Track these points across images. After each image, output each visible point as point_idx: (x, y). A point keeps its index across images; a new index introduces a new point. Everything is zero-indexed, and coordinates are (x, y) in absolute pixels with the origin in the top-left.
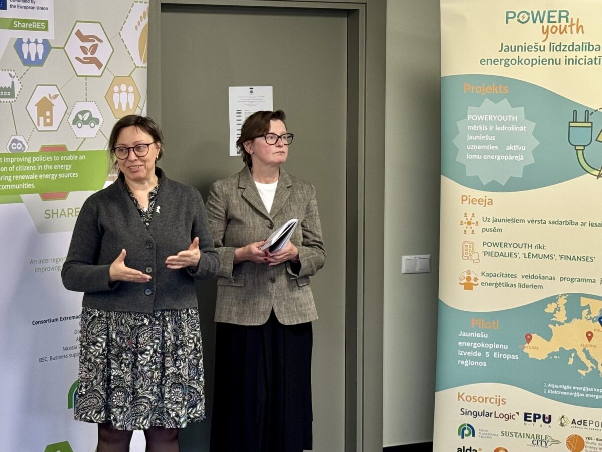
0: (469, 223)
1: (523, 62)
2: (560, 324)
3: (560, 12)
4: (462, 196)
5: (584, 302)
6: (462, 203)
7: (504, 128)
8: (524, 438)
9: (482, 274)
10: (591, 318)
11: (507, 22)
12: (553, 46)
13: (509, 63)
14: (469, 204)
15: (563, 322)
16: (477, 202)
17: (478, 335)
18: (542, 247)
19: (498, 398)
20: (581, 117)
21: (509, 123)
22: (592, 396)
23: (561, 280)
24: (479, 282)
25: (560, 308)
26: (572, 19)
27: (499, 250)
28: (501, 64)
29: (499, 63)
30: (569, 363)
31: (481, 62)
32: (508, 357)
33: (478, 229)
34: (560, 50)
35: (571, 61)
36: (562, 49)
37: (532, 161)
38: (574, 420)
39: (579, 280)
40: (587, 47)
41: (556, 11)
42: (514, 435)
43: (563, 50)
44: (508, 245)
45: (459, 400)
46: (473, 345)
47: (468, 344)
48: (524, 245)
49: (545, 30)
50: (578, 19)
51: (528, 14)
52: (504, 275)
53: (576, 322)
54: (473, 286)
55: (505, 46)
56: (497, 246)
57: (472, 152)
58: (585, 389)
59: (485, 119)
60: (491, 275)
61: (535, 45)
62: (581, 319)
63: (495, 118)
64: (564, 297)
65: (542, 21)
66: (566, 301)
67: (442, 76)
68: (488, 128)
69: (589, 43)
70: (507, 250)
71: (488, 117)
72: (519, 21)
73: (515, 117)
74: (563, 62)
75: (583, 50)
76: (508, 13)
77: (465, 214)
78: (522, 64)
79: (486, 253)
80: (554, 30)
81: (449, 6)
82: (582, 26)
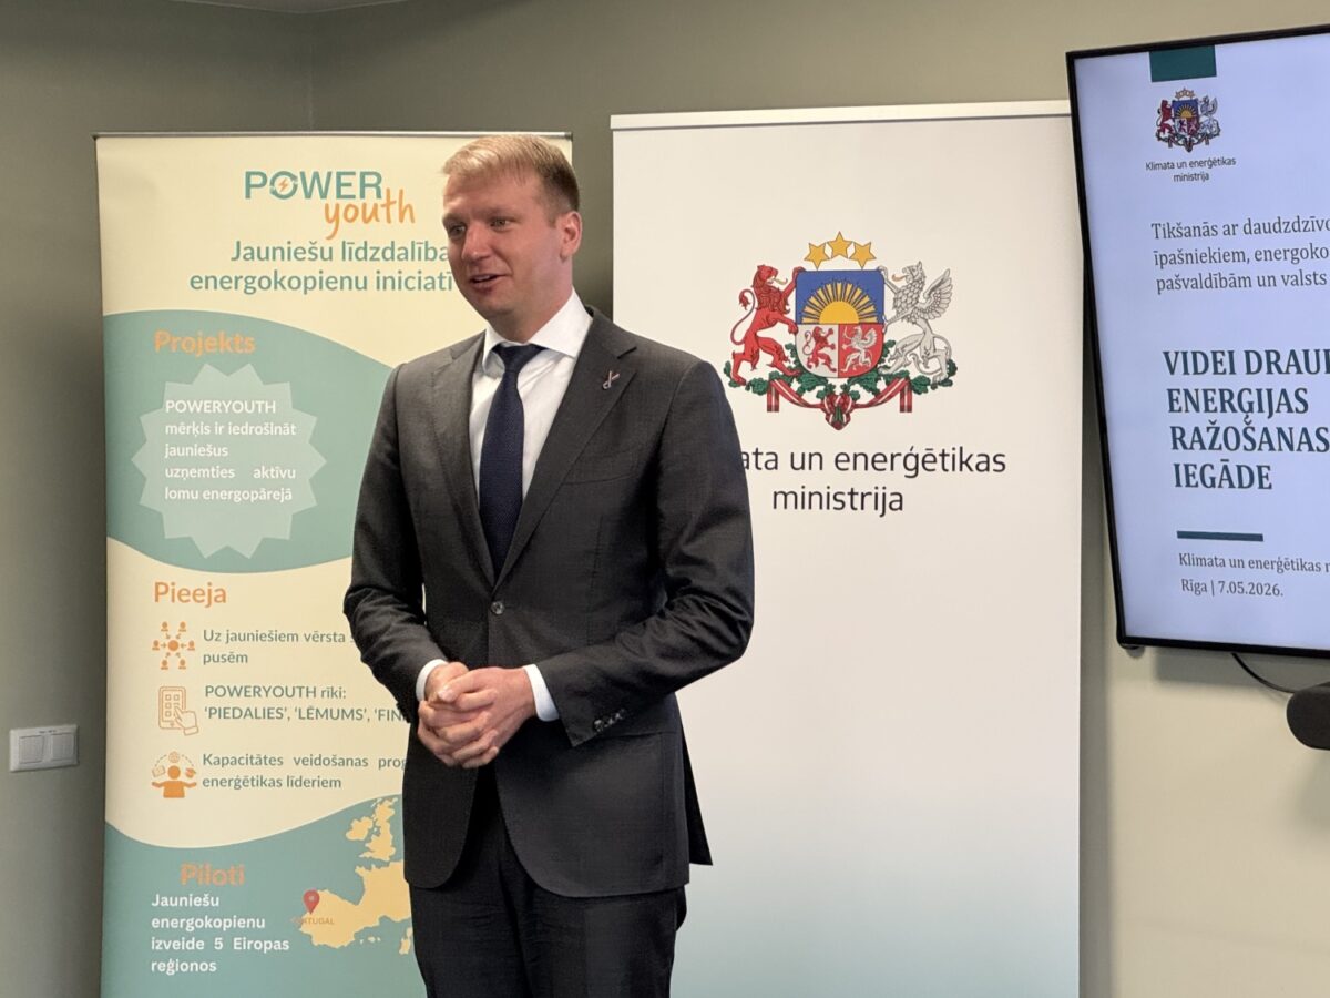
0: (174, 646)
1: (285, 283)
2: (381, 864)
3: (363, 175)
4: (157, 585)
6: (157, 600)
7: (247, 429)
9: (206, 759)
11: (248, 196)
12: (350, 249)
13: (256, 285)
14: (173, 600)
15: (388, 859)
16: (191, 598)
17: (197, 902)
18: (338, 694)
21: (257, 419)
23: (380, 766)
24: (198, 778)
25: (379, 828)
26: (388, 191)
27: (242, 703)
28: (236, 288)
29: (233, 285)
30: (401, 952)
31: (192, 282)
32: (266, 946)
33: (194, 660)
34: (365, 258)
35: (389, 282)
36: (369, 257)
37: (310, 502)
40: (425, 251)
41: (353, 173)
43: (372, 259)
44: (263, 693)
46: (185, 924)
47: (174, 923)
48: (297, 691)
49: (331, 214)
50: (401, 192)
51: (294, 178)
52: (254, 761)
54: (186, 789)
55: (246, 249)
56: (239, 695)
57: (177, 484)
59: (206, 411)
60: (225, 761)
61: (311, 246)
63: (227, 407)
64: (387, 803)
65: (324, 195)
66: (392, 811)
67: (105, 314)
68: (213, 429)
69: (427, 242)
70: (259, 703)
71: (212, 404)
72: (274, 193)
73: (271, 404)
74: (372, 283)
75: (413, 258)
76: (249, 175)
77: (165, 625)
78: (284, 288)
79: (213, 711)
80: (351, 213)
81: (118, 156)
82: (409, 206)
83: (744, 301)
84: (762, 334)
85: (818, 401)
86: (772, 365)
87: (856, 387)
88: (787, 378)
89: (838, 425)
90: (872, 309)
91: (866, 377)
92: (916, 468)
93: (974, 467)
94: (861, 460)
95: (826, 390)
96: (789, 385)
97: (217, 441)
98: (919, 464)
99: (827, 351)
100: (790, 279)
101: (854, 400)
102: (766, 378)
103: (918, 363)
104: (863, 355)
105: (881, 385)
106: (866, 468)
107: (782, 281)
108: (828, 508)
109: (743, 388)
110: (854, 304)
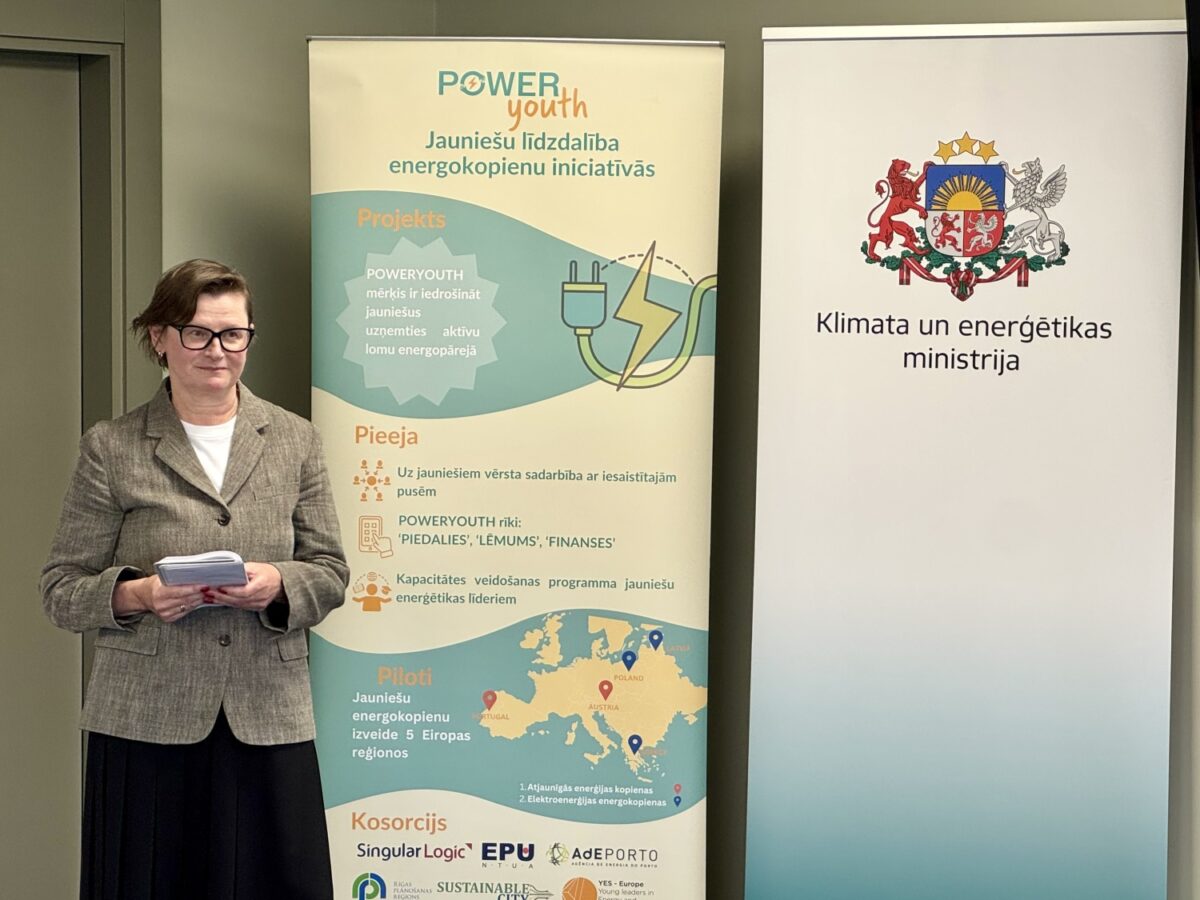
0: (372, 481)
1: (473, 168)
2: (550, 669)
3: (542, 75)
4: (358, 428)
5: (595, 625)
6: (357, 442)
7: (438, 294)
8: (482, 891)
9: (399, 578)
10: (608, 656)
11: (441, 92)
12: (530, 139)
13: (447, 169)
14: (372, 442)
15: (556, 665)
16: (387, 439)
17: (391, 699)
18: (514, 523)
19: (431, 818)
20: (585, 274)
21: (447, 285)
22: (611, 802)
23: (550, 586)
24: (392, 595)
25: (548, 638)
26: (564, 90)
27: (431, 530)
28: (430, 172)
29: (427, 169)
30: (567, 743)
31: (391, 166)
32: (451, 737)
33: (390, 493)
34: (543, 147)
35: (564, 168)
36: (546, 146)
37: (492, 357)
38: (577, 850)
39: (586, 584)
40: (595, 142)
41: (534, 74)
42: (463, 887)
43: (549, 148)
44: (448, 522)
45: (354, 827)
46: (381, 718)
47: (372, 717)
48: (479, 520)
49: (514, 110)
50: (576, 90)
51: (481, 77)
52: (441, 581)
53: (580, 663)
54: (382, 604)
55: (438, 138)
56: (428, 524)
57: (377, 341)
58: (596, 790)
59: (402, 278)
60: (416, 580)
61: (495, 136)
62: (590, 657)
63: (420, 275)
64: (557, 617)
65: (507, 93)
66: (561, 625)
67: (313, 193)
68: (407, 294)
69: (597, 135)
70: (446, 531)
71: (407, 273)
72: (464, 90)
73: (459, 272)
74: (549, 169)
75: (585, 148)
76: (442, 74)
77: (364, 463)
78: (471, 172)
79: (406, 537)
80: (531, 109)
81: (327, 57)
82: (583, 103)
83: (880, 190)
84: (894, 218)
85: (945, 276)
86: (904, 245)
87: (979, 265)
88: (918, 255)
89: (962, 297)
90: (994, 198)
91: (988, 256)
92: (1031, 334)
93: (1083, 334)
94: (982, 327)
95: (951, 267)
96: (919, 262)
97: (411, 304)
98: (1034, 330)
99: (952, 233)
100: (921, 172)
101: (977, 275)
102: (899, 256)
103: (1034, 245)
104: (985, 237)
105: (1001, 263)
106: (987, 334)
107: (915, 172)
108: (953, 367)
109: (878, 264)
110: (978, 194)
